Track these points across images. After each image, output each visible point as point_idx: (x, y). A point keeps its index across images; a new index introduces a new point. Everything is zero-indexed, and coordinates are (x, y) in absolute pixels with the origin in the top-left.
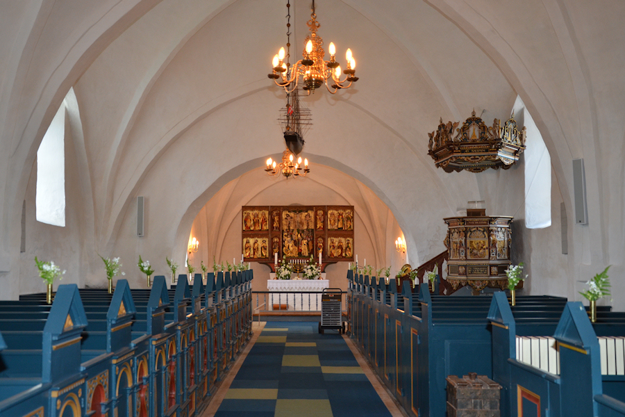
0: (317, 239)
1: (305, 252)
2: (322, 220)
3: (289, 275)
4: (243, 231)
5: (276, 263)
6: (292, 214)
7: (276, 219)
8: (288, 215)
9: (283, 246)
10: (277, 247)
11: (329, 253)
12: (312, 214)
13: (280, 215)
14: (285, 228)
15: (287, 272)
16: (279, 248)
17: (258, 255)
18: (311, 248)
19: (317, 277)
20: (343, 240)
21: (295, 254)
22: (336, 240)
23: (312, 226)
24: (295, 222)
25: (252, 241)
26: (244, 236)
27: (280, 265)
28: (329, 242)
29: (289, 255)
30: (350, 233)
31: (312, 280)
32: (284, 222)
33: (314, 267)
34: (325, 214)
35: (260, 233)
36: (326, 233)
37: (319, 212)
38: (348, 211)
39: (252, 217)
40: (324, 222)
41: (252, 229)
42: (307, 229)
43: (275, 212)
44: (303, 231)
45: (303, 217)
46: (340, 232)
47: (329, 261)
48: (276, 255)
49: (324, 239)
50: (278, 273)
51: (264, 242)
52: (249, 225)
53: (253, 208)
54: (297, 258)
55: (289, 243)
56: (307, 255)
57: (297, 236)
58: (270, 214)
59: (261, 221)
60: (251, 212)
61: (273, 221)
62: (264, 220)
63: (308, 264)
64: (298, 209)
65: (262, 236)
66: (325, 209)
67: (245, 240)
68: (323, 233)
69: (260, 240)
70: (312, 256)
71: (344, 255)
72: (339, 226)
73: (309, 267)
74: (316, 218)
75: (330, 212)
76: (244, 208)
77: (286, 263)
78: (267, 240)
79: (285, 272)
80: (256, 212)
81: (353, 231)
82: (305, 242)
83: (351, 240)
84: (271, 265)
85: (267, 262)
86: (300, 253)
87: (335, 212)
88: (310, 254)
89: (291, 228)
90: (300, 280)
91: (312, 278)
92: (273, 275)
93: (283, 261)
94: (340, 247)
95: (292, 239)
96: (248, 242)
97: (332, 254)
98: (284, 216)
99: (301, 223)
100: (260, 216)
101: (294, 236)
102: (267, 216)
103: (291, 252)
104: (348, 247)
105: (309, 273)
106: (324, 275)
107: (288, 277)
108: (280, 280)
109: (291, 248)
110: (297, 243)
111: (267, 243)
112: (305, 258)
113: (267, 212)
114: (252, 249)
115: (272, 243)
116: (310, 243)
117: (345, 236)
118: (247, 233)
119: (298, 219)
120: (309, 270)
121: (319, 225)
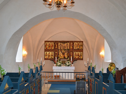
0: (70, 52)
1: (66, 57)
2: (72, 46)
3: (60, 65)
4: (45, 49)
5: (56, 60)
6: (62, 44)
7: (56, 45)
8: (60, 44)
9: (59, 55)
10: (56, 55)
11: (74, 57)
12: (69, 44)
13: (58, 44)
14: (59, 48)
15: (60, 64)
16: (57, 55)
17: (50, 57)
18: (68, 55)
19: (70, 65)
20: (79, 53)
21: (63, 57)
22: (77, 53)
23: (69, 48)
24: (63, 46)
25: (48, 53)
26: (45, 51)
27: (57, 61)
28: (74, 53)
29: (61, 58)
30: (82, 50)
31: (68, 67)
32: (59, 46)
33: (69, 62)
34: (73, 44)
35: (51, 50)
36: (73, 50)
37: (71, 43)
38: (81, 43)
39: (48, 45)
40: (73, 47)
41: (48, 49)
42: (67, 49)
43: (56, 43)
44: (66, 50)
45: (66, 45)
46: (78, 50)
47: (75, 60)
48: (56, 58)
49: (73, 52)
50: (57, 64)
51: (52, 53)
52: (47, 47)
53: (48, 42)
54: (63, 59)
55: (61, 54)
56: (67, 58)
57: (63, 51)
58: (54, 43)
59: (51, 46)
60: (48, 43)
61: (55, 46)
62: (52, 46)
63: (67, 61)
64: (64, 42)
65: (51, 51)
66: (73, 42)
67: (46, 52)
68: (72, 50)
69: (51, 53)
70: (69, 58)
71: (79, 58)
72: (78, 48)
73: (68, 62)
74: (70, 45)
75: (75, 43)
76: (45, 41)
77: (60, 61)
78: (53, 52)
79: (59, 64)
80: (49, 43)
81: (83, 50)
82: (66, 53)
83: (82, 53)
84: (54, 61)
85: (53, 60)
86: (64, 57)
87: (77, 43)
88: (68, 58)
89: (62, 48)
90: (64, 66)
91: (68, 66)
92: (55, 65)
93: (59, 60)
94: (78, 55)
95: (62, 52)
96: (46, 53)
97: (75, 58)
98: (59, 44)
99: (65, 47)
100: (51, 44)
101: (62, 51)
102: (53, 44)
103: (61, 57)
104: (81, 55)
105: (68, 64)
106: (73, 65)
107: (60, 66)
108: (57, 67)
109: (61, 55)
110: (63, 54)
111: (53, 53)
112: (66, 59)
113: (53, 43)
114: (48, 56)
115: (55, 54)
116: (68, 54)
117: (80, 52)
118: (46, 50)
119: (64, 46)
120: (68, 63)
121: (71, 47)
